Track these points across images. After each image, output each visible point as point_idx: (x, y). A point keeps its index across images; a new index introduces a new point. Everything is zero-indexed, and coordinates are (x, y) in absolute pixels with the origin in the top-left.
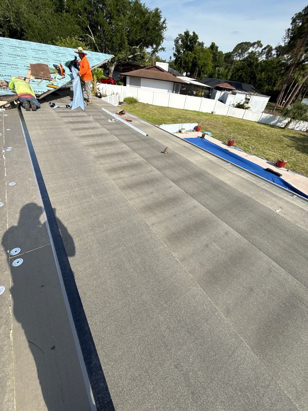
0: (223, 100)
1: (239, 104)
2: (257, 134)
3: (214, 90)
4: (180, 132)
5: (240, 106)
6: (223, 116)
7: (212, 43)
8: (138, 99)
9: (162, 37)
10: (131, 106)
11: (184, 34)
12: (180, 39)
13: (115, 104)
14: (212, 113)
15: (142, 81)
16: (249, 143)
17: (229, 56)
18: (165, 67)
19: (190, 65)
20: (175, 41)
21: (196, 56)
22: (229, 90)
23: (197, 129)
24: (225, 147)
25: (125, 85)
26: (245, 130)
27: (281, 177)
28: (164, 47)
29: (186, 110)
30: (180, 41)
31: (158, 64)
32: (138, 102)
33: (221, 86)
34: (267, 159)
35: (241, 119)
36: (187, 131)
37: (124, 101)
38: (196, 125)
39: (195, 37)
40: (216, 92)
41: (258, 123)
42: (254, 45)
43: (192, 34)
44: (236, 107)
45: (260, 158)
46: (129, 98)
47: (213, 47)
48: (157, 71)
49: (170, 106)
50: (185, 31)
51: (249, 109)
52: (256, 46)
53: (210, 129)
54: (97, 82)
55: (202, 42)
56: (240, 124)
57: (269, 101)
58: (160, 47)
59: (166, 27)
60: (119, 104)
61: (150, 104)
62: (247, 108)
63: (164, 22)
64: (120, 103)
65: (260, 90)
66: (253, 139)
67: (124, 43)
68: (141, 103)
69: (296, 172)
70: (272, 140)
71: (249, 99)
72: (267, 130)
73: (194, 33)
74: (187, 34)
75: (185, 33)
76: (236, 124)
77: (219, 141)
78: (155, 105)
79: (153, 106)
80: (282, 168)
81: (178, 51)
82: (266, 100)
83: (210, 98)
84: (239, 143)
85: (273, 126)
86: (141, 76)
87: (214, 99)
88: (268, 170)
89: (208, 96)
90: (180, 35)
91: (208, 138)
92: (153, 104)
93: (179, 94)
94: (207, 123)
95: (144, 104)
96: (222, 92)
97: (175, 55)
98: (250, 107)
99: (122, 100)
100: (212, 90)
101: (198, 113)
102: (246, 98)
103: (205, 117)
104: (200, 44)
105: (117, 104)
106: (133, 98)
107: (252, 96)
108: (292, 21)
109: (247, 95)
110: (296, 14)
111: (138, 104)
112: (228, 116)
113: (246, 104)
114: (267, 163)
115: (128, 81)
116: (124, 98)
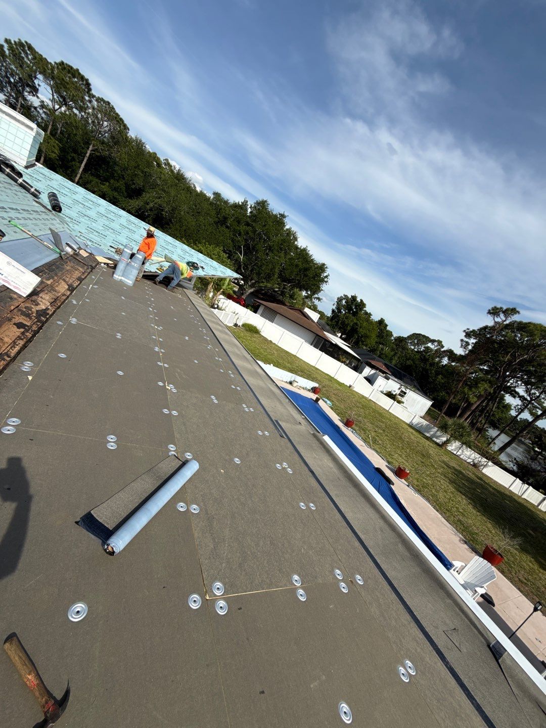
0: (370, 380)
1: (390, 392)
2: (397, 433)
4: (291, 383)
5: (390, 395)
6: (363, 396)
7: (382, 319)
8: (262, 331)
9: (319, 287)
10: (248, 334)
11: (350, 297)
12: (344, 299)
13: (229, 323)
14: (350, 386)
15: (278, 317)
16: (378, 436)
17: (400, 340)
18: (315, 316)
19: (349, 328)
20: (338, 299)
21: (358, 322)
22: (383, 372)
23: (314, 390)
24: (341, 425)
25: (255, 312)
26: (382, 422)
27: (392, 486)
28: (321, 297)
29: (317, 369)
30: (344, 302)
31: (307, 310)
32: (260, 334)
33: (373, 363)
34: (388, 462)
35: (386, 410)
36: (300, 387)
37: (243, 325)
38: (316, 385)
39: (362, 305)
40: (365, 367)
41: (411, 426)
42: (433, 342)
43: (359, 301)
44: (385, 394)
45: (381, 457)
46: (250, 325)
47: (381, 322)
48: (301, 316)
49: (298, 355)
51: (402, 404)
52: (436, 344)
53: (334, 399)
54: (221, 294)
55: (370, 313)
56: (380, 414)
57: (432, 406)
58: (316, 296)
59: (327, 282)
60: (234, 326)
61: (273, 342)
62: (399, 402)
63: (326, 277)
64: (236, 325)
65: (424, 389)
66: (386, 436)
67: (274, 275)
68: (263, 336)
69: (421, 494)
70: (414, 449)
71: (405, 393)
72: (415, 437)
73: (361, 300)
74: (354, 298)
75: (352, 296)
76: (374, 411)
77: (336, 416)
78: (280, 346)
79: (277, 346)
80: (403, 480)
81: (338, 308)
82: (428, 403)
83: (356, 371)
84: (363, 430)
85: (427, 438)
86: (279, 312)
87: (361, 373)
88: (379, 471)
89: (357, 369)
90: (344, 295)
91: (324, 406)
93: (318, 350)
94: (335, 392)
95: (265, 339)
96: (372, 371)
97: (333, 311)
98: (403, 403)
99: (240, 324)
100: (362, 363)
101: (331, 379)
102: (399, 389)
103: (337, 386)
104: (366, 313)
105: (231, 325)
106: (255, 327)
107: (408, 391)
108: (464, 334)
109: (403, 387)
110: (468, 329)
111: (258, 336)
112: (370, 400)
113: (399, 397)
114: (386, 466)
115: (261, 310)
116: (244, 323)
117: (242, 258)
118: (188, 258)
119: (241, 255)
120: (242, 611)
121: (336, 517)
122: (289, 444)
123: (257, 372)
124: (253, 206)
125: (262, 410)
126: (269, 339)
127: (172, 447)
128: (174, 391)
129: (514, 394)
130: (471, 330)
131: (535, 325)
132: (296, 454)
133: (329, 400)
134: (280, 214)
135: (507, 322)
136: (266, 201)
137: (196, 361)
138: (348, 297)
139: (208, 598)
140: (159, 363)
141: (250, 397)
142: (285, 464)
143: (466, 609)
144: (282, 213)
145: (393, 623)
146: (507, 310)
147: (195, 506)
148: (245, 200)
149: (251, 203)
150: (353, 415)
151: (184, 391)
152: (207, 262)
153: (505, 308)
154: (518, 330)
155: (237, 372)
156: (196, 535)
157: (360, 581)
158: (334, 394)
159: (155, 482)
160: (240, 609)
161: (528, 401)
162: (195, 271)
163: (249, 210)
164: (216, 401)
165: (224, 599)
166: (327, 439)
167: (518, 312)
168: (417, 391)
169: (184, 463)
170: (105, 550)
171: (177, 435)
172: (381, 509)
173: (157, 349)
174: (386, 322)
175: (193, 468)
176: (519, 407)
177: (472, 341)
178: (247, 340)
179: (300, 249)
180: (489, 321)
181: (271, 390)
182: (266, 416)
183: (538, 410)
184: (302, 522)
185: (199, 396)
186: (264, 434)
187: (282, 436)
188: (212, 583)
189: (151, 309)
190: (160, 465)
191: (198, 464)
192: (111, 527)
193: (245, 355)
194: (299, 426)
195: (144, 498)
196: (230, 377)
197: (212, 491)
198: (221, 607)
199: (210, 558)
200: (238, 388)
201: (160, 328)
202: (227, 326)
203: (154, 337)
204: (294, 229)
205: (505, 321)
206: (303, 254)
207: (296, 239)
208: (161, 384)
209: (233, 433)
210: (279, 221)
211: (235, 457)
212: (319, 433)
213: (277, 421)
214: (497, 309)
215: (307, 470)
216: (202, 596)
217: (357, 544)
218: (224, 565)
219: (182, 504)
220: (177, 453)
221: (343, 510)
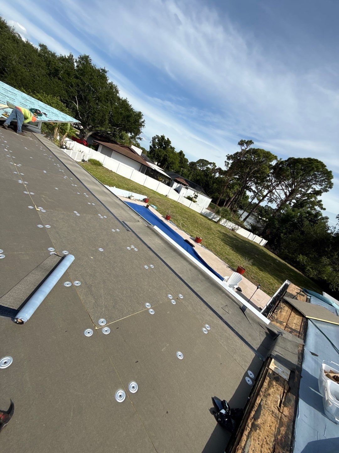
0: (177, 191)
1: (189, 196)
2: (194, 219)
3: (173, 181)
4: (129, 198)
5: (189, 198)
6: (174, 201)
7: (181, 151)
8: (103, 164)
9: (139, 130)
10: (94, 167)
11: (160, 137)
12: (157, 138)
13: (78, 159)
14: (166, 196)
15: (113, 153)
16: (184, 223)
17: (193, 164)
18: (139, 151)
19: (162, 158)
20: (153, 138)
21: (167, 154)
22: (185, 185)
23: (145, 201)
24: (163, 219)
25: (96, 150)
26: (186, 214)
27: (194, 248)
28: (141, 138)
29: (145, 187)
30: (157, 140)
31: (133, 147)
32: (103, 166)
33: (178, 180)
34: (191, 236)
35: (188, 207)
36: (136, 199)
37: (90, 160)
38: (146, 197)
39: (168, 142)
40: (174, 183)
41: (201, 214)
43: (167, 139)
44: (187, 198)
45: (187, 233)
46: (94, 160)
47: (181, 153)
48: (130, 151)
49: (131, 179)
50: (162, 135)
52: (212, 165)
53: (157, 205)
54: (66, 137)
55: (174, 147)
56: (185, 210)
57: (212, 201)
58: (138, 136)
59: (144, 126)
60: (82, 161)
61: (113, 171)
62: (194, 202)
63: (143, 122)
65: (207, 192)
66: (189, 221)
67: (105, 121)
68: (105, 168)
69: (208, 249)
70: (203, 227)
71: (197, 196)
72: (204, 220)
73: (168, 139)
74: (163, 137)
75: (161, 136)
76: (182, 209)
77: (160, 214)
78: (118, 174)
80: (199, 244)
81: (154, 145)
82: (209, 200)
83: (169, 186)
84: (176, 220)
85: (210, 220)
86: (114, 149)
87: (172, 187)
88: (186, 241)
89: (169, 184)
90: (157, 136)
91: (152, 209)
92: (117, 173)
93: (144, 174)
94: (158, 200)
95: (107, 170)
96: (178, 185)
97: (151, 147)
98: (196, 202)
99: (86, 159)
100: (172, 180)
101: (154, 192)
102: (194, 194)
103: (159, 196)
104: (171, 148)
105: (80, 161)
106: (98, 162)
107: (199, 194)
108: (227, 158)
109: (196, 192)
110: (228, 155)
111: (102, 167)
112: (179, 202)
113: (194, 199)
114: (190, 238)
115: (100, 148)
116: (89, 158)
117: (77, 106)
118: (30, 105)
119: (77, 104)
120: (119, 329)
121: (166, 269)
122: (133, 235)
123: (105, 192)
124: (78, 60)
125: (112, 216)
126: (110, 170)
127: (51, 249)
128: (44, 211)
129: (250, 190)
130: (230, 155)
131: (260, 150)
132: (139, 239)
133: (155, 205)
134: (101, 69)
135: (248, 149)
136: (88, 57)
137: (56, 188)
138: (159, 137)
139: (97, 329)
140: (25, 192)
141: (102, 209)
142: (133, 246)
143: (231, 295)
144: (103, 68)
145: (199, 311)
146: (248, 142)
147: (77, 282)
148: (70, 55)
149: (76, 57)
150: (169, 212)
151: (52, 210)
152: (47, 109)
153: (246, 141)
154: (253, 154)
155: (90, 193)
156: (81, 298)
157: (181, 296)
158: (157, 202)
159: (44, 273)
160: (118, 328)
161: (256, 193)
162: (39, 117)
163: (76, 64)
164: (78, 215)
165: (107, 326)
166: (156, 228)
167: (253, 143)
168: (204, 194)
169: (63, 258)
170: (16, 322)
171: (53, 241)
172: (189, 260)
173: (20, 182)
174: (184, 153)
175: (70, 260)
176: (253, 197)
177: (231, 161)
178: (93, 171)
179: (122, 100)
180: (239, 149)
181: (117, 203)
182: (116, 220)
183: (261, 197)
184: (147, 276)
185: (65, 213)
186: (116, 231)
187: (128, 230)
188: (98, 320)
189: (6, 150)
190: (45, 262)
191: (73, 256)
192: (16, 308)
193: (93, 181)
194: (138, 223)
195: (37, 285)
196: (85, 197)
197: (87, 271)
198: (106, 331)
199: (93, 308)
200: (93, 204)
201: (19, 165)
202: (77, 162)
203: (15, 172)
204: (115, 83)
205: (246, 148)
206: (124, 104)
207: (117, 92)
208: (31, 207)
209: (95, 234)
210: (101, 75)
211: (99, 248)
212: (151, 225)
213: (123, 222)
214: (243, 141)
215: (146, 247)
216: (93, 329)
217: (178, 280)
218: (103, 309)
219: (68, 282)
220: (56, 252)
221: (169, 264)
